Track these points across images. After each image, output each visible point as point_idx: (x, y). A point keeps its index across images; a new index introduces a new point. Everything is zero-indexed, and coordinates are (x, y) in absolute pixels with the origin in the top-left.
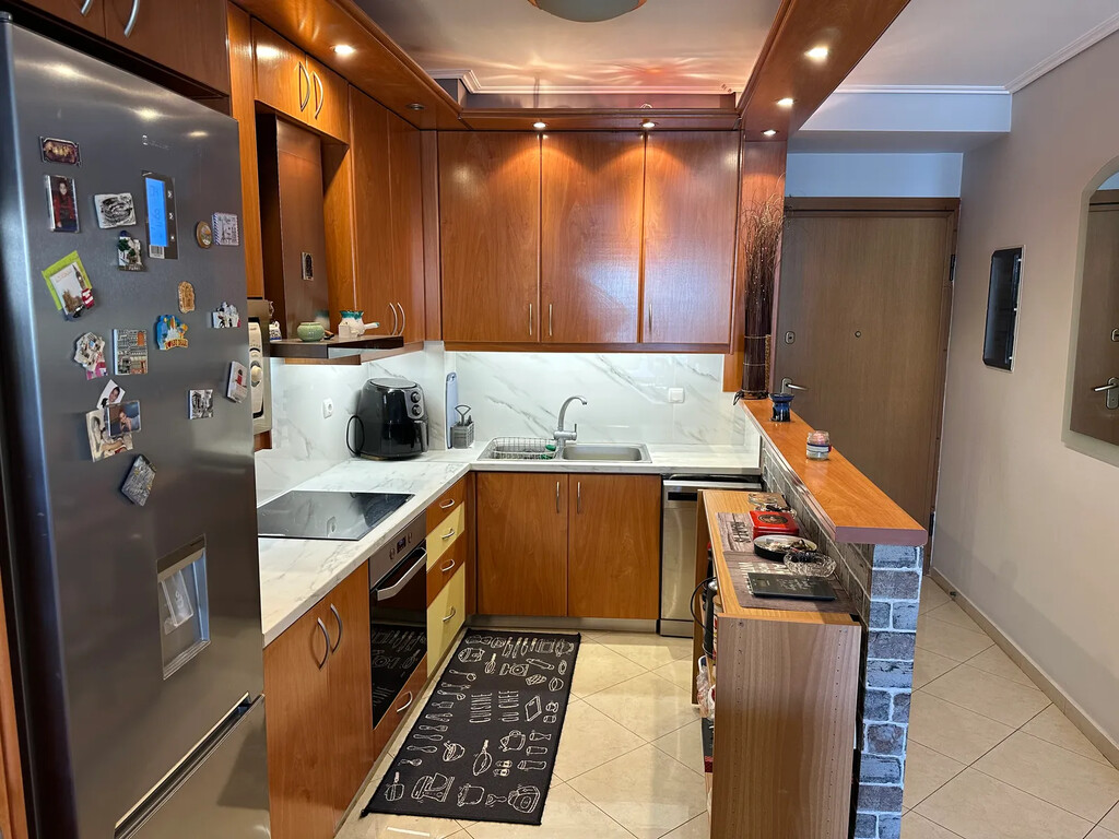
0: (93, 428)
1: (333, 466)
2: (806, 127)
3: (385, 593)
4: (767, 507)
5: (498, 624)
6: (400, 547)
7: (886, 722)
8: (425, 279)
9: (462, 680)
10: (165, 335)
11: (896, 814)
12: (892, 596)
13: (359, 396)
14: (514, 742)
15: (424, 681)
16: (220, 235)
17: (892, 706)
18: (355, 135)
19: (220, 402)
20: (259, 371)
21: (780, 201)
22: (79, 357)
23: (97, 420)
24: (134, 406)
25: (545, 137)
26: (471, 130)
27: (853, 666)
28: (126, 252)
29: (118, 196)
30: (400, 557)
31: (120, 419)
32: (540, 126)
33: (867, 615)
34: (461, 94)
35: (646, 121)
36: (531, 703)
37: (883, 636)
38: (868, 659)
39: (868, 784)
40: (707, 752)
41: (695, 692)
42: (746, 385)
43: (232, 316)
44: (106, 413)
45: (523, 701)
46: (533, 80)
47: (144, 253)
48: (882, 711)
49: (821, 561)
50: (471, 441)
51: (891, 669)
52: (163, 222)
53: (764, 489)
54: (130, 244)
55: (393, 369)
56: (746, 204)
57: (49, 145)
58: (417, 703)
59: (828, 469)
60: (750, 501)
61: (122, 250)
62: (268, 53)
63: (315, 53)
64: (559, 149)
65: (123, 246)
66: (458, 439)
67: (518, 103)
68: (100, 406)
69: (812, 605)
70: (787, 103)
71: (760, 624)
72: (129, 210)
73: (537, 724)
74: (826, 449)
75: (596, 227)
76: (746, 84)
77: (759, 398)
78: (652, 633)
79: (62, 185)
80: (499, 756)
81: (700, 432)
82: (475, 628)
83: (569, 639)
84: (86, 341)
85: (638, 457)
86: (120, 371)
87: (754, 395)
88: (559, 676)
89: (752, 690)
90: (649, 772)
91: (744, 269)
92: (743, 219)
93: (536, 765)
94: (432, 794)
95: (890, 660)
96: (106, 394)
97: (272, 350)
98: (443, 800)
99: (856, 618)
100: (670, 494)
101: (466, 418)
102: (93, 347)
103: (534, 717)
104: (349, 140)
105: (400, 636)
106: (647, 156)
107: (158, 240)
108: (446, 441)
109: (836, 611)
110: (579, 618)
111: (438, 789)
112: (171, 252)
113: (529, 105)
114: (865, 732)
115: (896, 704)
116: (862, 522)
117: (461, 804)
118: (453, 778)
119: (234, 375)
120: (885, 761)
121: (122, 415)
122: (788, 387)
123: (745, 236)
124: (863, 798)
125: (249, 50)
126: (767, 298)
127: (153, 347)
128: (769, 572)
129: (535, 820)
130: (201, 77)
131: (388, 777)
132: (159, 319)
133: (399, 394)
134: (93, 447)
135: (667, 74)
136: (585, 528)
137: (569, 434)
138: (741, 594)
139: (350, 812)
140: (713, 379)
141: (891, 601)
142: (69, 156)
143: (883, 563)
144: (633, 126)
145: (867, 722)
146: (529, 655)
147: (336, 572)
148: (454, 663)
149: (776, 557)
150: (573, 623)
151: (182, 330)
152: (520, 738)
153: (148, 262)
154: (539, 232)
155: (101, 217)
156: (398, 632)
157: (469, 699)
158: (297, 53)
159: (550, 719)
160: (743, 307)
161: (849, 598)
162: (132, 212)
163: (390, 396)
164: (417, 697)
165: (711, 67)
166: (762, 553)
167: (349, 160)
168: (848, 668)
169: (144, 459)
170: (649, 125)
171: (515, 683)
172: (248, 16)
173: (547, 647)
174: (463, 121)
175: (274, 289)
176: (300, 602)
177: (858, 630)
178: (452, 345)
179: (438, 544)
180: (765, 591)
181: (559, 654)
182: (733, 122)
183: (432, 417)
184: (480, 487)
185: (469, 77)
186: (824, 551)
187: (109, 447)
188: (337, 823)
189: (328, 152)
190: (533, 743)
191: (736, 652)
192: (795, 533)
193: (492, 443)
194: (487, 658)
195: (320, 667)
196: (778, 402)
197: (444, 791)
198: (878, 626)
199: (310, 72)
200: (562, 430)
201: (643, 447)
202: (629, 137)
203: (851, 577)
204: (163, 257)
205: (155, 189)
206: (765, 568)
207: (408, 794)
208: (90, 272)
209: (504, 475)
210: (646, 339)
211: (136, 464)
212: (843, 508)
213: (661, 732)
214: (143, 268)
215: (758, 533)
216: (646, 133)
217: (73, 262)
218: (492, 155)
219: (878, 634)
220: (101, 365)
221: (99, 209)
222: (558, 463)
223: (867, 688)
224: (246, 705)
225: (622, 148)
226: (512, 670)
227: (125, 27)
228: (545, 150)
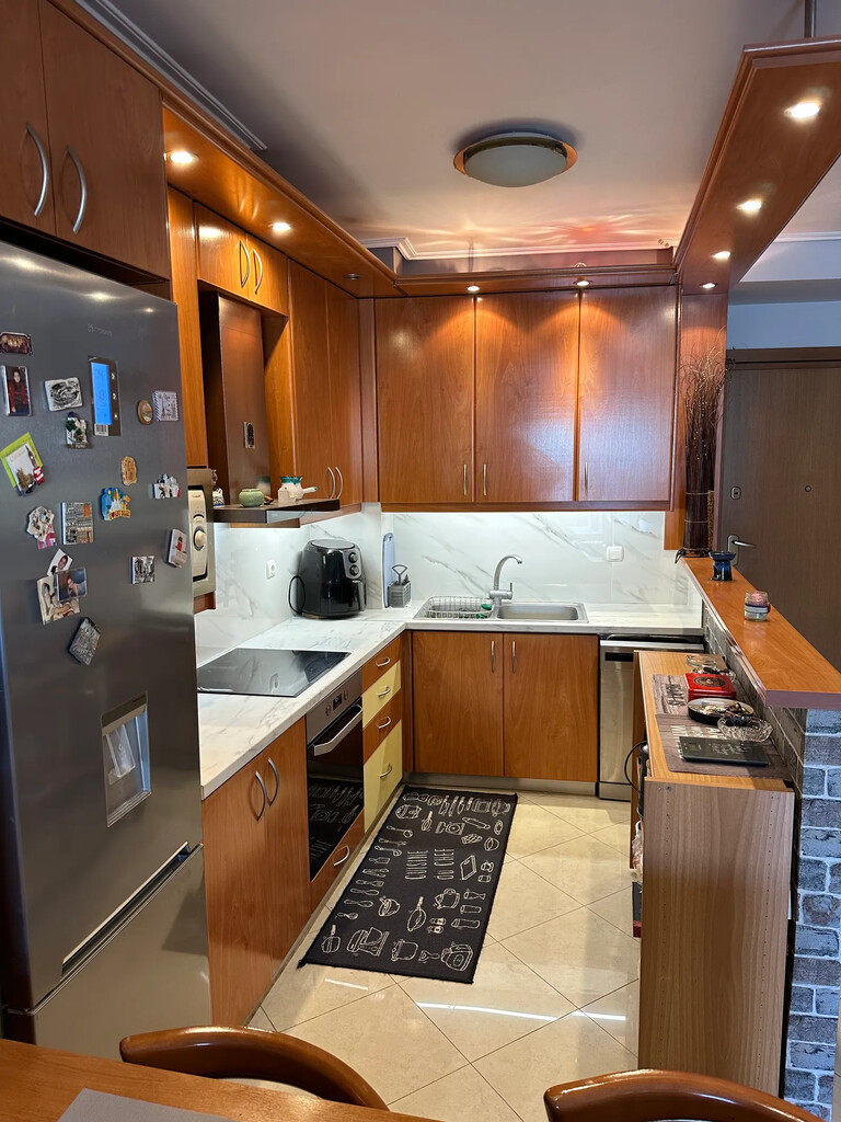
0: (43, 594)
1: (275, 625)
2: (748, 277)
3: (321, 749)
4: (705, 669)
5: (435, 782)
6: (335, 704)
7: (821, 893)
8: (363, 443)
9: (398, 837)
10: (109, 507)
11: (834, 989)
12: (827, 762)
13: (300, 557)
14: (449, 900)
15: (360, 836)
16: (160, 412)
17: (828, 876)
18: (294, 307)
19: (161, 568)
20: (203, 536)
21: (721, 355)
22: (30, 529)
23: (47, 586)
24: (80, 573)
25: (479, 299)
26: (407, 296)
27: (786, 835)
28: (73, 432)
29: (66, 381)
30: (336, 714)
31: (67, 584)
32: (473, 289)
33: (801, 782)
34: (397, 261)
35: (580, 280)
36: (466, 862)
37: (818, 803)
38: (802, 827)
39: (804, 956)
40: (636, 917)
41: (632, 856)
42: (688, 543)
43: (172, 486)
44: (55, 579)
45: (458, 860)
46: (467, 244)
47: (90, 432)
48: (818, 882)
49: (757, 725)
50: (408, 600)
51: (827, 838)
52: (107, 402)
53: (706, 651)
54: (77, 424)
55: (332, 530)
56: (685, 359)
57: (5, 338)
58: (354, 857)
59: (768, 630)
60: (689, 663)
61: (70, 430)
62: (210, 233)
63: (255, 232)
64: (494, 311)
65: (71, 426)
66: (395, 599)
67: (453, 268)
68: (49, 573)
69: (744, 771)
70: (723, 256)
71: (689, 789)
72: (76, 393)
73: (472, 883)
74: (765, 610)
75: (530, 386)
76: (680, 237)
77: (702, 556)
78: (591, 796)
79: (16, 374)
80: (433, 913)
81: (640, 591)
82: (412, 784)
83: (505, 799)
84: (37, 514)
85: (574, 616)
86: (67, 540)
87: (697, 552)
88: (494, 836)
89: (680, 855)
90: (584, 935)
91: (684, 424)
92: (682, 374)
93: (470, 924)
94: (367, 948)
95: (825, 828)
96: (55, 562)
97: (215, 516)
98: (378, 954)
99: (789, 785)
100: (607, 654)
101: (403, 578)
102: (44, 519)
103: (469, 876)
104: (288, 311)
105: (340, 791)
106: (582, 315)
107: (103, 420)
108: (383, 601)
109: (768, 777)
110: (516, 778)
111: (373, 943)
112: (114, 429)
113: (463, 269)
114: (800, 902)
115: (832, 874)
116: (794, 687)
117: (394, 959)
118: (387, 933)
119: (174, 542)
120: (822, 933)
121: (69, 581)
122: (734, 545)
123: (684, 392)
124: (798, 970)
125: (192, 232)
126: (710, 455)
127: (98, 518)
128: (702, 736)
129: (467, 978)
130: (142, 264)
131: (325, 929)
132: (103, 492)
133: (337, 555)
134: (43, 611)
135: (600, 231)
136: (520, 688)
137: (504, 593)
138: (670, 758)
139: (288, 961)
140: (654, 536)
141: (824, 767)
142: (22, 346)
143: (816, 728)
144: (567, 285)
145: (801, 892)
146: (465, 814)
147: (273, 728)
148: (391, 819)
149: (710, 721)
150: (511, 784)
151: (124, 501)
152: (454, 896)
153: (93, 439)
154: (473, 396)
155: (50, 400)
156: (338, 787)
157: (405, 856)
158: (237, 232)
159: (484, 879)
160: (684, 463)
161: (784, 764)
162: (79, 395)
163: (329, 557)
164: (354, 852)
165: (644, 223)
166: (696, 717)
167: (288, 331)
168: (781, 836)
169: (90, 621)
170: (583, 284)
171: (452, 842)
172: (191, 201)
173: (483, 807)
174: (397, 288)
175: (217, 457)
176: (239, 756)
177: (790, 797)
178: (388, 507)
179: (374, 702)
180: (696, 755)
181: (495, 814)
182: (670, 277)
183: (370, 578)
184: (416, 645)
185: (405, 245)
186: (761, 715)
187: (58, 611)
188: (275, 973)
189: (268, 325)
190: (467, 902)
191: (664, 816)
192: (733, 696)
193: (429, 602)
194: (423, 815)
195: (258, 819)
196: (719, 560)
197: (378, 945)
198: (812, 793)
199: (250, 250)
200: (497, 589)
201: (580, 606)
202: (565, 295)
203: (786, 743)
204: (107, 434)
205: (99, 372)
206: (698, 731)
207: (344, 945)
208: (42, 451)
209: (439, 634)
210: (581, 497)
211: (83, 626)
212: (775, 671)
213: (597, 895)
214: (89, 446)
215: (692, 696)
216: (580, 291)
217: (26, 442)
218: (427, 320)
219: (812, 801)
220: (51, 536)
221: (49, 394)
222: (493, 623)
223: (801, 856)
224: (185, 853)
225: (555, 307)
226: (448, 828)
227: (73, 225)
228: (479, 312)
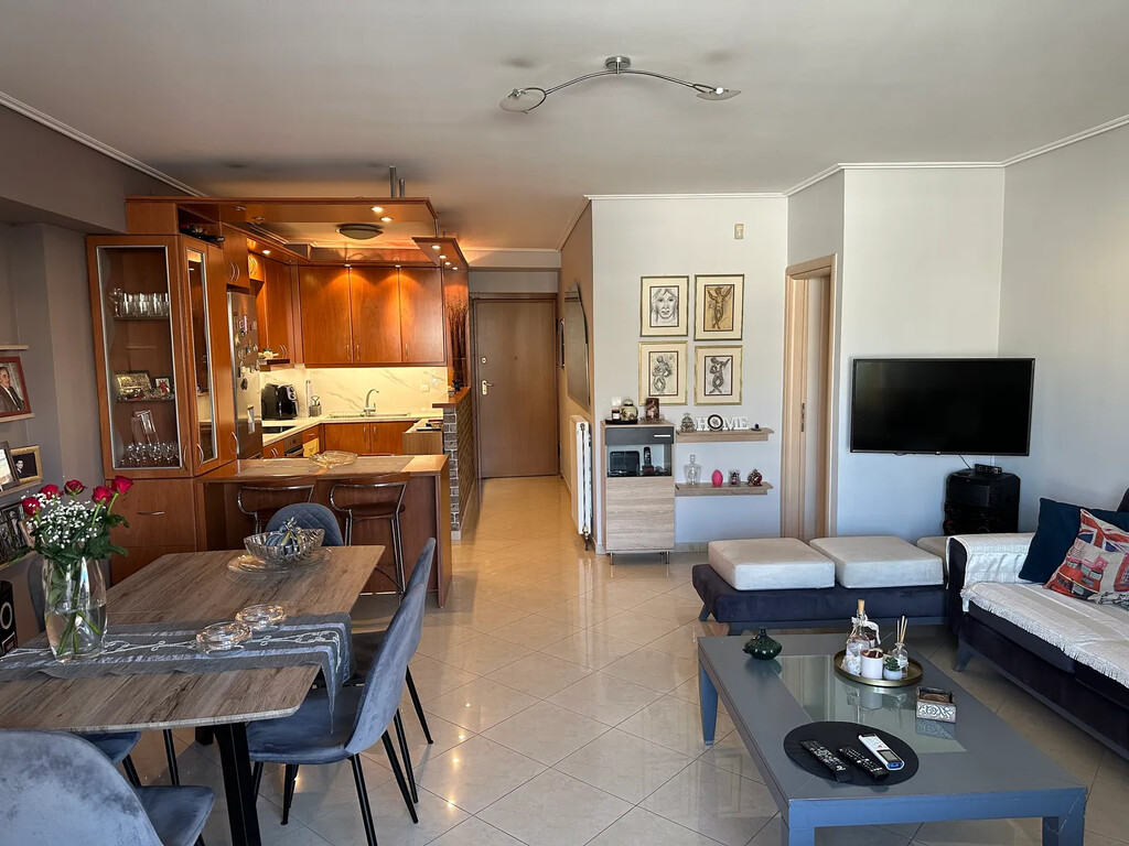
6: (293, 442)
8: (294, 334)
18: (266, 277)
21: (467, 297)
25: (351, 271)
26: (314, 266)
32: (348, 265)
34: (309, 249)
35: (396, 264)
50: (320, 414)
55: (279, 377)
64: (358, 275)
66: (313, 413)
92: (447, 305)
101: (318, 402)
104: (264, 279)
106: (400, 279)
108: (307, 414)
122: (485, 385)
133: (284, 389)
137: (371, 409)
140: (442, 380)
144: (391, 266)
154: (351, 312)
163: (279, 390)
167: (264, 287)
170: (399, 266)
178: (309, 365)
183: (301, 400)
184: (326, 431)
185: (313, 242)
193: (332, 414)
200: (367, 407)
202: (390, 271)
209: (338, 425)
210: (405, 360)
216: (397, 269)
218: (325, 278)
225: (386, 275)
228: (351, 275)
